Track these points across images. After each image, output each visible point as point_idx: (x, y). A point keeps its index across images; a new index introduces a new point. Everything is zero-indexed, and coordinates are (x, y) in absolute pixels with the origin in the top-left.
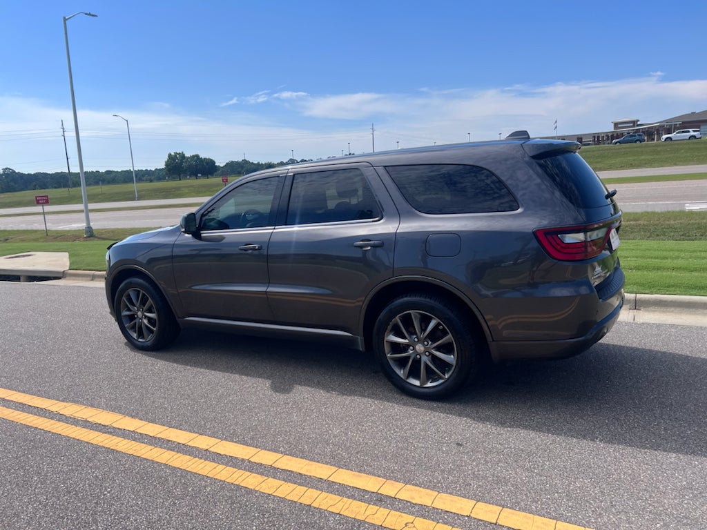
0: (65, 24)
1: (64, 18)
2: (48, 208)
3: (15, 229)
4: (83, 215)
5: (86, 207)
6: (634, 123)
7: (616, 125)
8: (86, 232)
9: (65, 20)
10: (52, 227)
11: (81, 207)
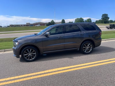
6: (29, 23)
7: (27, 23)
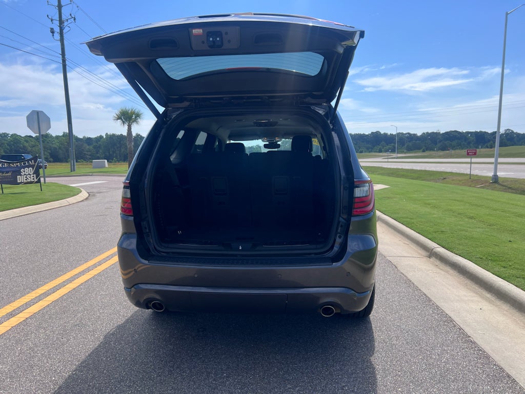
0: (506, 17)
1: (507, 12)
2: (474, 160)
3: (458, 172)
4: (493, 166)
5: (496, 160)
8: (492, 179)
9: (507, 14)
10: (474, 172)
11: (492, 160)
